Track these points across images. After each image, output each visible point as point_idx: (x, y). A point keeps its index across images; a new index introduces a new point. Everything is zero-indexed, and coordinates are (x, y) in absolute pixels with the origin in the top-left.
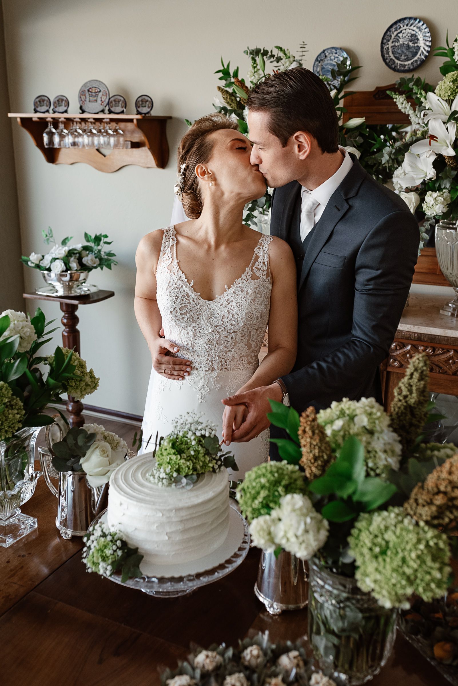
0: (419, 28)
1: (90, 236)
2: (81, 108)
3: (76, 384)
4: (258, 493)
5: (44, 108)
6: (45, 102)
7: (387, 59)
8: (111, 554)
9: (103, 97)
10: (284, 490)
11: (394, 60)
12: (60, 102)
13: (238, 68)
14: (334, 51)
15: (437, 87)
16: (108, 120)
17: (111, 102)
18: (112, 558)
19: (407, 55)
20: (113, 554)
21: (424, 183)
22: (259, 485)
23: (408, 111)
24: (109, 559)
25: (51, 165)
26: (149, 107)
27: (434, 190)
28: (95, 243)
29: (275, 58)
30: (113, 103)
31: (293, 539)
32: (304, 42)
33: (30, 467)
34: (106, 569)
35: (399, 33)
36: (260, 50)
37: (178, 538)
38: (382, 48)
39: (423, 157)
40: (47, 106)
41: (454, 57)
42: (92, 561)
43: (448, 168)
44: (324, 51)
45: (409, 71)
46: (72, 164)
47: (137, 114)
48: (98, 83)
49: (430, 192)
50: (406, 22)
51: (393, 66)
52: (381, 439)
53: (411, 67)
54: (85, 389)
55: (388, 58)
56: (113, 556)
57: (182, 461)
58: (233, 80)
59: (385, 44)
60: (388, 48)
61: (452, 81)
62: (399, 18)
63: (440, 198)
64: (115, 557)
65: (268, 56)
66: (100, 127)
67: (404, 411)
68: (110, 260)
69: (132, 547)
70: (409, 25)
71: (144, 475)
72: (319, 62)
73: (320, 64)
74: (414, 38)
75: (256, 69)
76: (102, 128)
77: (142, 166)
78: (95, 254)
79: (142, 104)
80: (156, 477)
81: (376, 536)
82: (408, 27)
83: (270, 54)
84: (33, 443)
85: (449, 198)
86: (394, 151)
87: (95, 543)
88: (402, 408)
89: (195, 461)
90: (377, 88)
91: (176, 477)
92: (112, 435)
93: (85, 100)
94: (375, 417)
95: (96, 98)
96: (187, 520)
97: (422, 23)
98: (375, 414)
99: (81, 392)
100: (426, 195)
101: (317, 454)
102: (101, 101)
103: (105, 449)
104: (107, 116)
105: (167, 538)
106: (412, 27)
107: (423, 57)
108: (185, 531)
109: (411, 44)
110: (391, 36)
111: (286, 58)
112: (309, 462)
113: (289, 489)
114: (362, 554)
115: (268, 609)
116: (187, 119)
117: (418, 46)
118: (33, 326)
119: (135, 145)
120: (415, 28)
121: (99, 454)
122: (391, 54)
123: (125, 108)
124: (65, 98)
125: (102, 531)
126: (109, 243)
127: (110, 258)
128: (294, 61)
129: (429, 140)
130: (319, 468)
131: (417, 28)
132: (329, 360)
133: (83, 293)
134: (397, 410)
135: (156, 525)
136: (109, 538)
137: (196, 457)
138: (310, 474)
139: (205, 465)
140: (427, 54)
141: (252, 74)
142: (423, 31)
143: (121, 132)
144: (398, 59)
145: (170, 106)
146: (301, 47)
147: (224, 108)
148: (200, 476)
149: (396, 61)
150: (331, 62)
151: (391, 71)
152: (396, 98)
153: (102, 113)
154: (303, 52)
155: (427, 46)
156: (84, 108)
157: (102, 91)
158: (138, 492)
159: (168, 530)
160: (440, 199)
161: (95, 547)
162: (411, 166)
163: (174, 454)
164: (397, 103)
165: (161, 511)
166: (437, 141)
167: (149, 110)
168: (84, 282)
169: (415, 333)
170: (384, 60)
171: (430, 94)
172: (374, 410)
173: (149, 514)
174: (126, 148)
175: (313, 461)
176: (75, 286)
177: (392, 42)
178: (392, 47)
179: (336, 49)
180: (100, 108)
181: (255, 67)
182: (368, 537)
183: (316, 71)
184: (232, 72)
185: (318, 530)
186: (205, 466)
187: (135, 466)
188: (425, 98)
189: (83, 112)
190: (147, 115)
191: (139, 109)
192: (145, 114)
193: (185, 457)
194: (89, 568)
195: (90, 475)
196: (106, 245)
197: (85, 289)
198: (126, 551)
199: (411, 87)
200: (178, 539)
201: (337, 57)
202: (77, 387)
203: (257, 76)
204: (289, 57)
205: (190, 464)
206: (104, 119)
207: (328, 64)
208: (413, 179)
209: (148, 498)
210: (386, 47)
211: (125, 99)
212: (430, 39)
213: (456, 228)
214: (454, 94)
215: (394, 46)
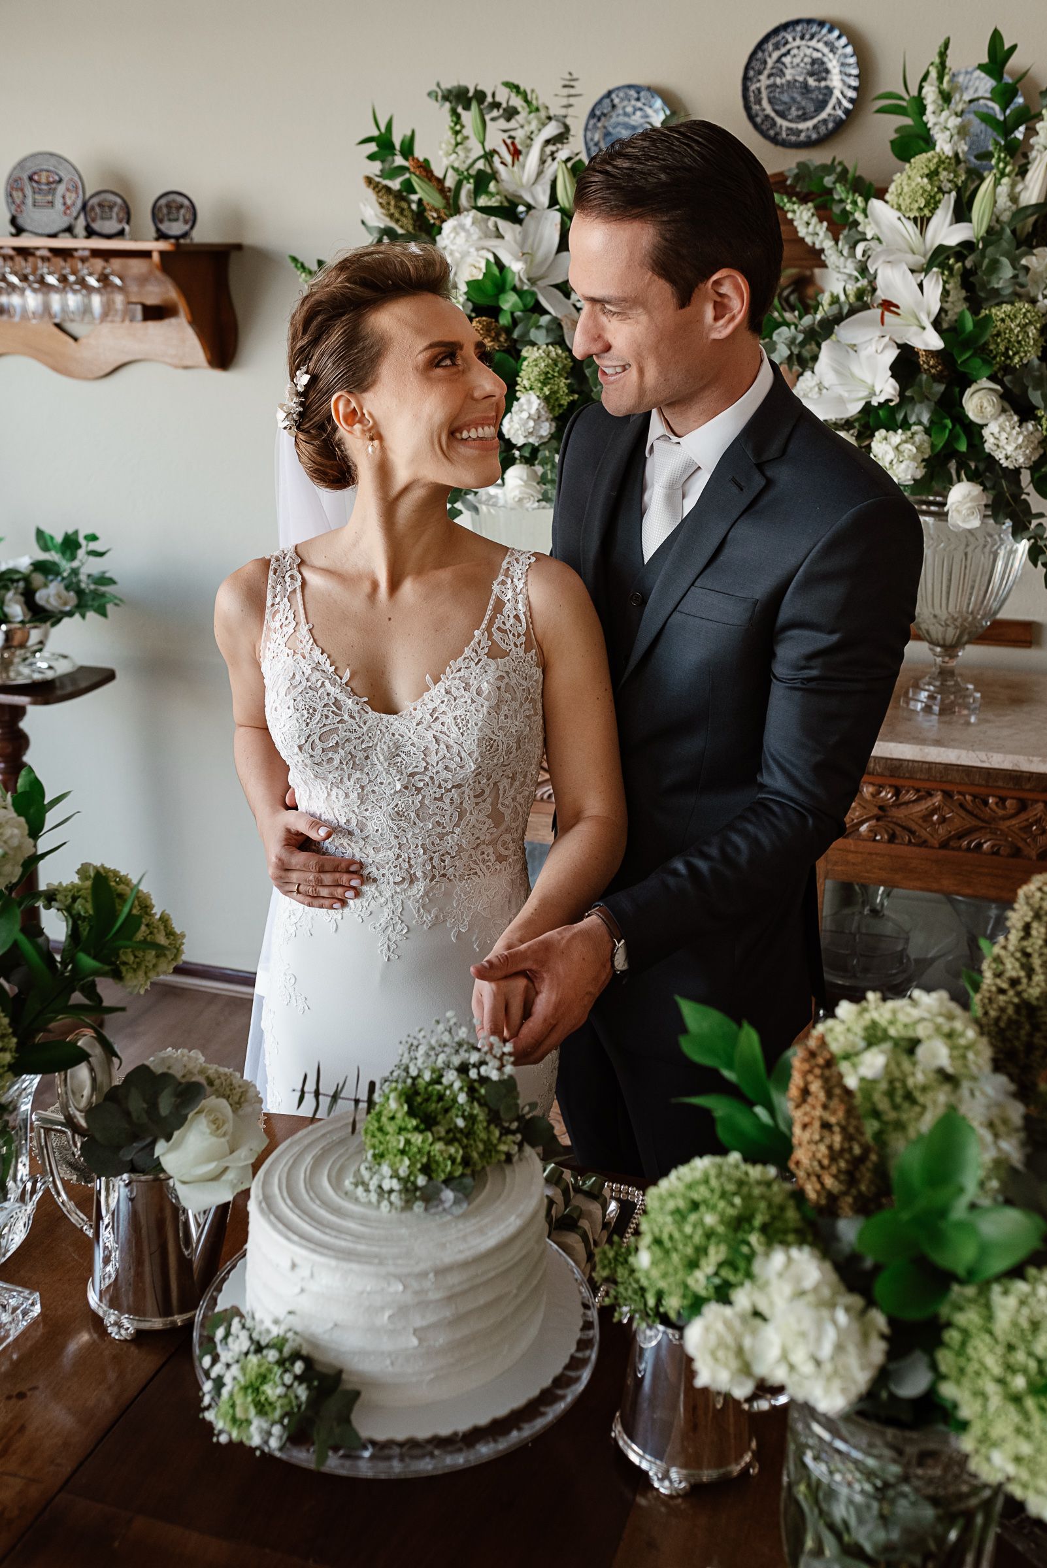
0: (829, 45)
1: (52, 538)
2: (13, 221)
3: (136, 957)
4: (702, 1251)
7: (757, 115)
8: (279, 1397)
9: (68, 195)
10: (763, 1239)
11: (773, 119)
13: (413, 132)
14: (633, 93)
15: (892, 188)
16: (87, 253)
17: (93, 208)
18: (282, 1406)
19: (804, 108)
20: (286, 1395)
21: (868, 409)
22: (699, 1232)
23: (822, 242)
24: (274, 1409)
26: (186, 222)
27: (891, 427)
28: (63, 553)
29: (501, 111)
30: (98, 210)
31: (808, 1368)
32: (570, 74)
33: (20, 1166)
34: (269, 1434)
35: (784, 55)
36: (467, 91)
37: (441, 1339)
38: (745, 89)
39: (867, 351)
41: (925, 118)
42: (229, 1417)
43: (924, 377)
44: (609, 93)
45: (809, 144)
47: (157, 239)
48: (53, 161)
49: (883, 432)
50: (799, 28)
51: (772, 133)
52: (977, 1094)
53: (814, 136)
54: (155, 966)
55: (760, 113)
56: (285, 1401)
57: (439, 1146)
58: (399, 161)
59: (750, 79)
60: (759, 90)
61: (927, 176)
62: (784, 20)
63: (909, 446)
64: (290, 1402)
65: (486, 104)
66: (64, 268)
67: (1014, 1017)
68: (103, 595)
69: (331, 1372)
70: (807, 37)
71: (337, 1184)
72: (599, 120)
73: (600, 125)
74: (819, 69)
75: (459, 138)
76: (67, 271)
77: (171, 365)
78: (63, 579)
79: (169, 213)
80: (373, 1185)
81: (1011, 1348)
82: (804, 42)
83: (489, 99)
84: (26, 1106)
85: (926, 445)
86: (801, 337)
87: (235, 1370)
88: (1010, 1010)
89: (465, 1141)
91: (424, 1187)
92: (225, 1074)
93: (23, 203)
94: (962, 1041)
95: (50, 198)
96: (464, 1293)
97: (836, 33)
98: (962, 1035)
99: (146, 973)
100: (873, 436)
101: (837, 1146)
102: (64, 204)
103: (219, 1115)
104: (82, 244)
105: (415, 1342)
106: (813, 43)
107: (840, 113)
108: (458, 1320)
109: (811, 82)
110: (765, 62)
111: (530, 112)
112: (815, 1164)
113: (774, 1235)
114: (982, 1395)
115: (656, 1485)
116: (293, 254)
117: (827, 87)
118: (22, 820)
119: (154, 313)
120: (820, 46)
121: (208, 1131)
122: (765, 103)
123: (128, 222)
125: (251, 1338)
126: (101, 554)
127: (103, 589)
128: (550, 118)
129: (879, 311)
130: (842, 1177)
131: (826, 44)
132: (714, 851)
133: (37, 677)
134: (993, 1013)
135: (387, 1315)
136: (272, 1355)
137: (469, 1133)
138: (818, 1193)
139: (490, 1149)
140: (850, 106)
141: (451, 148)
142: (840, 51)
143: (117, 281)
144: (782, 115)
145: (236, 217)
146: (565, 86)
147: (388, 232)
148: (479, 1176)
149: (779, 121)
150: (626, 119)
151: (768, 144)
152: (794, 212)
153: (67, 235)
154: (569, 96)
155: (850, 87)
156: (20, 221)
157: (65, 179)
158: (334, 1233)
159: (418, 1321)
160: (909, 448)
161: (235, 1379)
162: (837, 372)
163: (416, 1129)
164: (795, 223)
165: (399, 1278)
166: (898, 314)
167: (187, 227)
168: (40, 650)
170: (751, 117)
171: (875, 203)
172: (958, 1025)
173: (368, 1288)
174: (132, 320)
175: (826, 1162)
176: (17, 660)
177: (769, 76)
178: (768, 87)
179: (638, 89)
180: (64, 222)
181: (457, 133)
182: (991, 1351)
183: (592, 140)
184: (397, 141)
185: (865, 1337)
186: (490, 1151)
187: (308, 1159)
188: (865, 212)
189: (19, 231)
190: (182, 241)
191: (163, 227)
192: (177, 238)
193: (443, 1134)
194: (221, 1432)
195: (184, 1183)
196: (92, 559)
197: (42, 666)
198: (316, 1383)
199: (830, 185)
200: (441, 1341)
201: (641, 109)
202: (139, 964)
203: (462, 154)
204: (537, 110)
205: (457, 1151)
206: (76, 250)
207: (619, 124)
208: (841, 401)
209: (361, 1247)
210: (753, 87)
211: (124, 201)
212: (855, 72)
213: (946, 514)
214: (933, 204)
215: (774, 85)
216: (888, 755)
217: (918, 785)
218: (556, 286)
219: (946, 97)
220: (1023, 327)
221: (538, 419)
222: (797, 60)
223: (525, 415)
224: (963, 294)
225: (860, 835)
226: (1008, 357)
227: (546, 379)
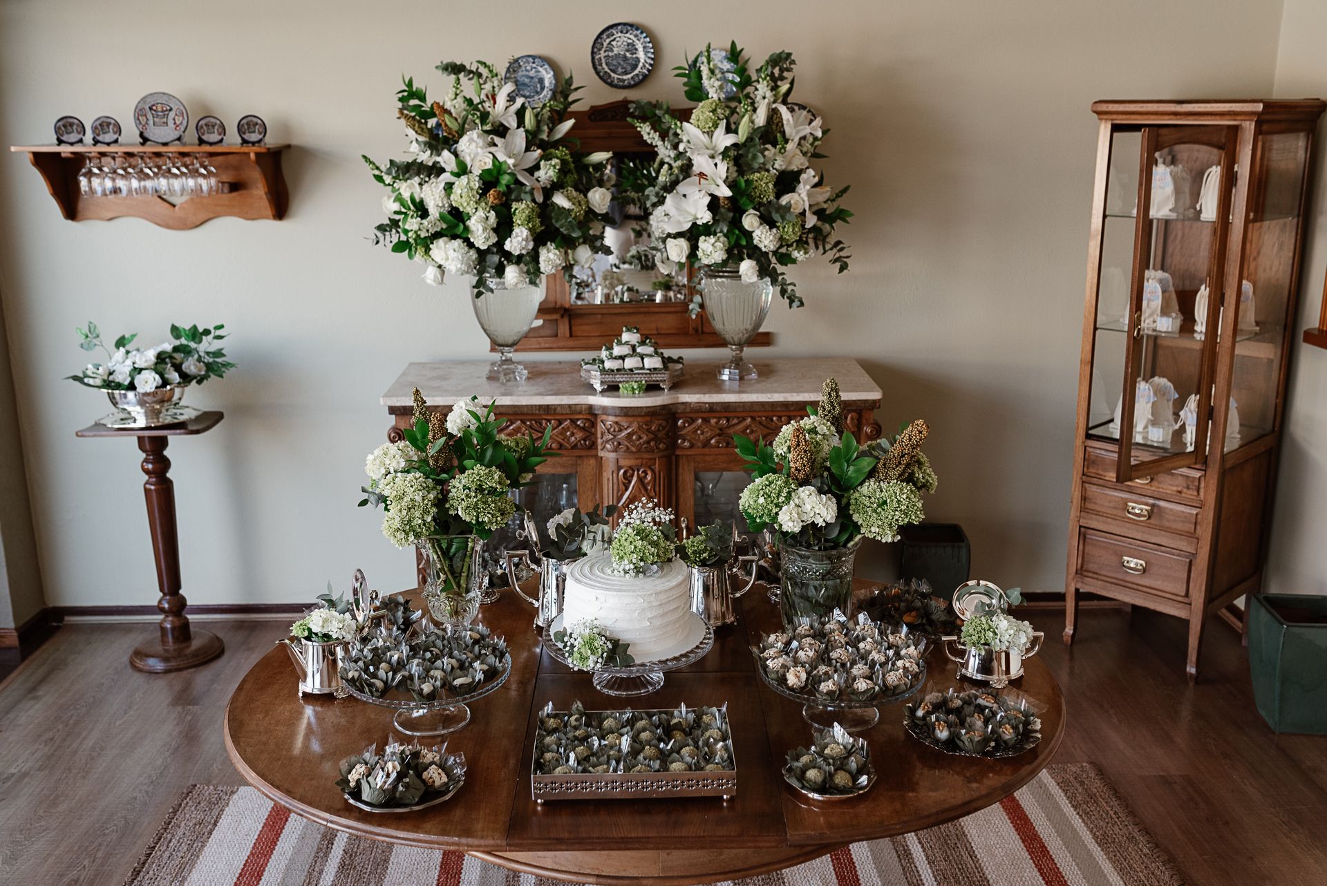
0: (636, 36)
1: (183, 330)
2: (141, 135)
5: (73, 137)
6: (75, 127)
9: (176, 118)
11: (608, 73)
12: (105, 127)
13: (427, 87)
14: (531, 59)
15: (693, 116)
17: (202, 127)
18: (602, 650)
19: (625, 68)
21: (694, 226)
23: (655, 142)
24: (599, 651)
25: (70, 222)
26: (260, 133)
27: (708, 235)
30: (205, 128)
34: (597, 662)
35: (612, 41)
36: (456, 65)
38: (593, 58)
39: (693, 198)
40: (79, 133)
41: (701, 81)
43: (723, 210)
44: (516, 61)
45: (629, 87)
46: (110, 219)
48: (165, 98)
49: (703, 238)
50: (619, 27)
51: (609, 81)
53: (632, 83)
55: (601, 71)
59: (595, 53)
60: (600, 58)
61: (710, 111)
62: (611, 23)
68: (219, 364)
70: (624, 32)
72: (512, 74)
74: (632, 48)
78: (194, 355)
79: (248, 128)
82: (622, 35)
83: (469, 69)
85: (726, 242)
87: (579, 639)
90: (592, 107)
93: (147, 123)
95: (165, 120)
96: (666, 603)
97: (639, 31)
100: (697, 241)
102: (175, 123)
104: (196, 149)
106: (628, 35)
107: (645, 71)
108: (664, 615)
109: (628, 54)
110: (602, 44)
111: (493, 77)
117: (637, 58)
119: (235, 188)
120: (632, 37)
122: (604, 65)
123: (225, 135)
124: (113, 121)
126: (223, 338)
127: (219, 359)
129: (696, 177)
131: (633, 35)
135: (637, 613)
140: (650, 68)
142: (642, 40)
143: (214, 170)
144: (614, 72)
145: (286, 128)
149: (613, 75)
150: (527, 73)
151: (607, 86)
152: (641, 127)
153: (180, 143)
155: (649, 58)
156: (146, 135)
157: (174, 109)
160: (719, 245)
162: (677, 208)
164: (641, 133)
166: (706, 179)
167: (261, 136)
168: (177, 402)
169: (706, 403)
170: (598, 73)
171: (685, 124)
174: (221, 193)
176: (164, 410)
177: (605, 51)
178: (605, 57)
179: (534, 57)
180: (176, 135)
188: (681, 128)
189: (146, 141)
190: (258, 145)
191: (246, 137)
192: (255, 143)
199: (659, 114)
200: (658, 624)
201: (535, 68)
203: (460, 100)
207: (523, 76)
208: (679, 223)
210: (597, 57)
211: (221, 122)
212: (652, 50)
213: (740, 276)
214: (716, 126)
215: (608, 56)
216: (723, 401)
217: (739, 415)
218: (525, 170)
219: (712, 72)
220: (767, 184)
221: (526, 240)
222: (619, 44)
223: (520, 239)
224: (735, 168)
225: (711, 445)
226: (761, 198)
227: (529, 219)
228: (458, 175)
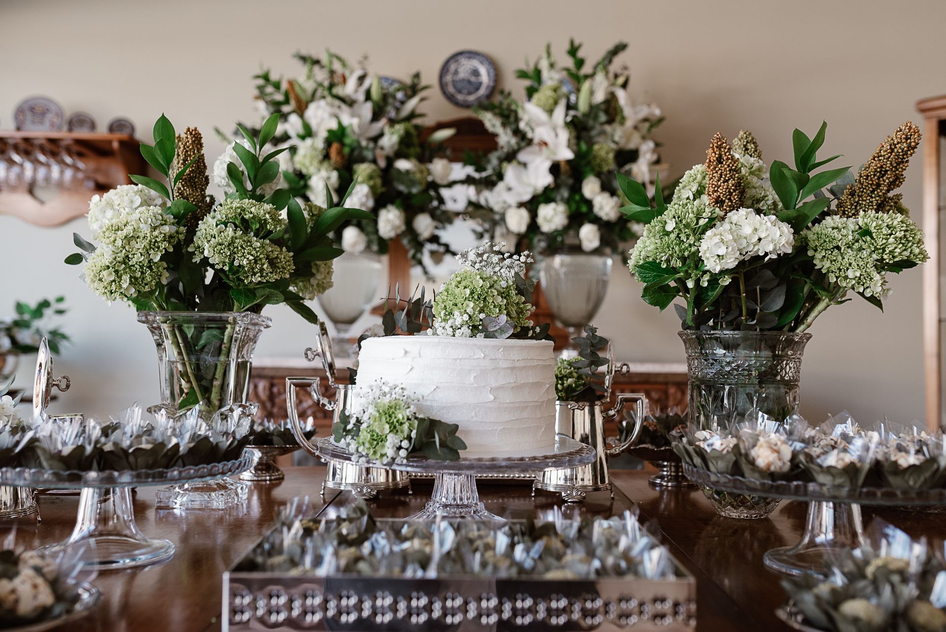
0: (479, 62)
1: (27, 307)
2: (18, 130)
9: (53, 119)
11: (455, 95)
17: (74, 123)
19: (470, 91)
27: (547, 202)
28: (34, 314)
35: (459, 67)
36: (313, 58)
38: (440, 81)
39: (535, 164)
43: (564, 176)
49: (541, 205)
50: (465, 55)
51: (455, 101)
55: (448, 91)
59: (443, 76)
60: (448, 81)
61: (554, 91)
62: (459, 50)
70: (471, 59)
82: (468, 61)
85: (566, 208)
90: (438, 122)
95: (41, 121)
100: (537, 208)
104: (68, 136)
106: (472, 62)
109: (472, 78)
110: (450, 69)
111: (346, 69)
117: (480, 81)
120: (476, 64)
122: (451, 87)
123: (92, 131)
129: (537, 147)
142: (486, 67)
144: (460, 93)
149: (458, 96)
151: (452, 106)
152: (482, 115)
155: (491, 79)
160: (560, 211)
166: (548, 147)
170: (444, 94)
171: (528, 105)
177: (452, 75)
184: (272, 79)
188: (522, 108)
196: (55, 316)
204: (350, 68)
206: (63, 140)
208: (521, 193)
210: (445, 80)
214: (556, 103)
215: (454, 80)
219: (552, 66)
220: (607, 155)
221: (367, 196)
222: (464, 69)
223: (360, 196)
226: (601, 167)
227: (371, 177)
228: (303, 138)
